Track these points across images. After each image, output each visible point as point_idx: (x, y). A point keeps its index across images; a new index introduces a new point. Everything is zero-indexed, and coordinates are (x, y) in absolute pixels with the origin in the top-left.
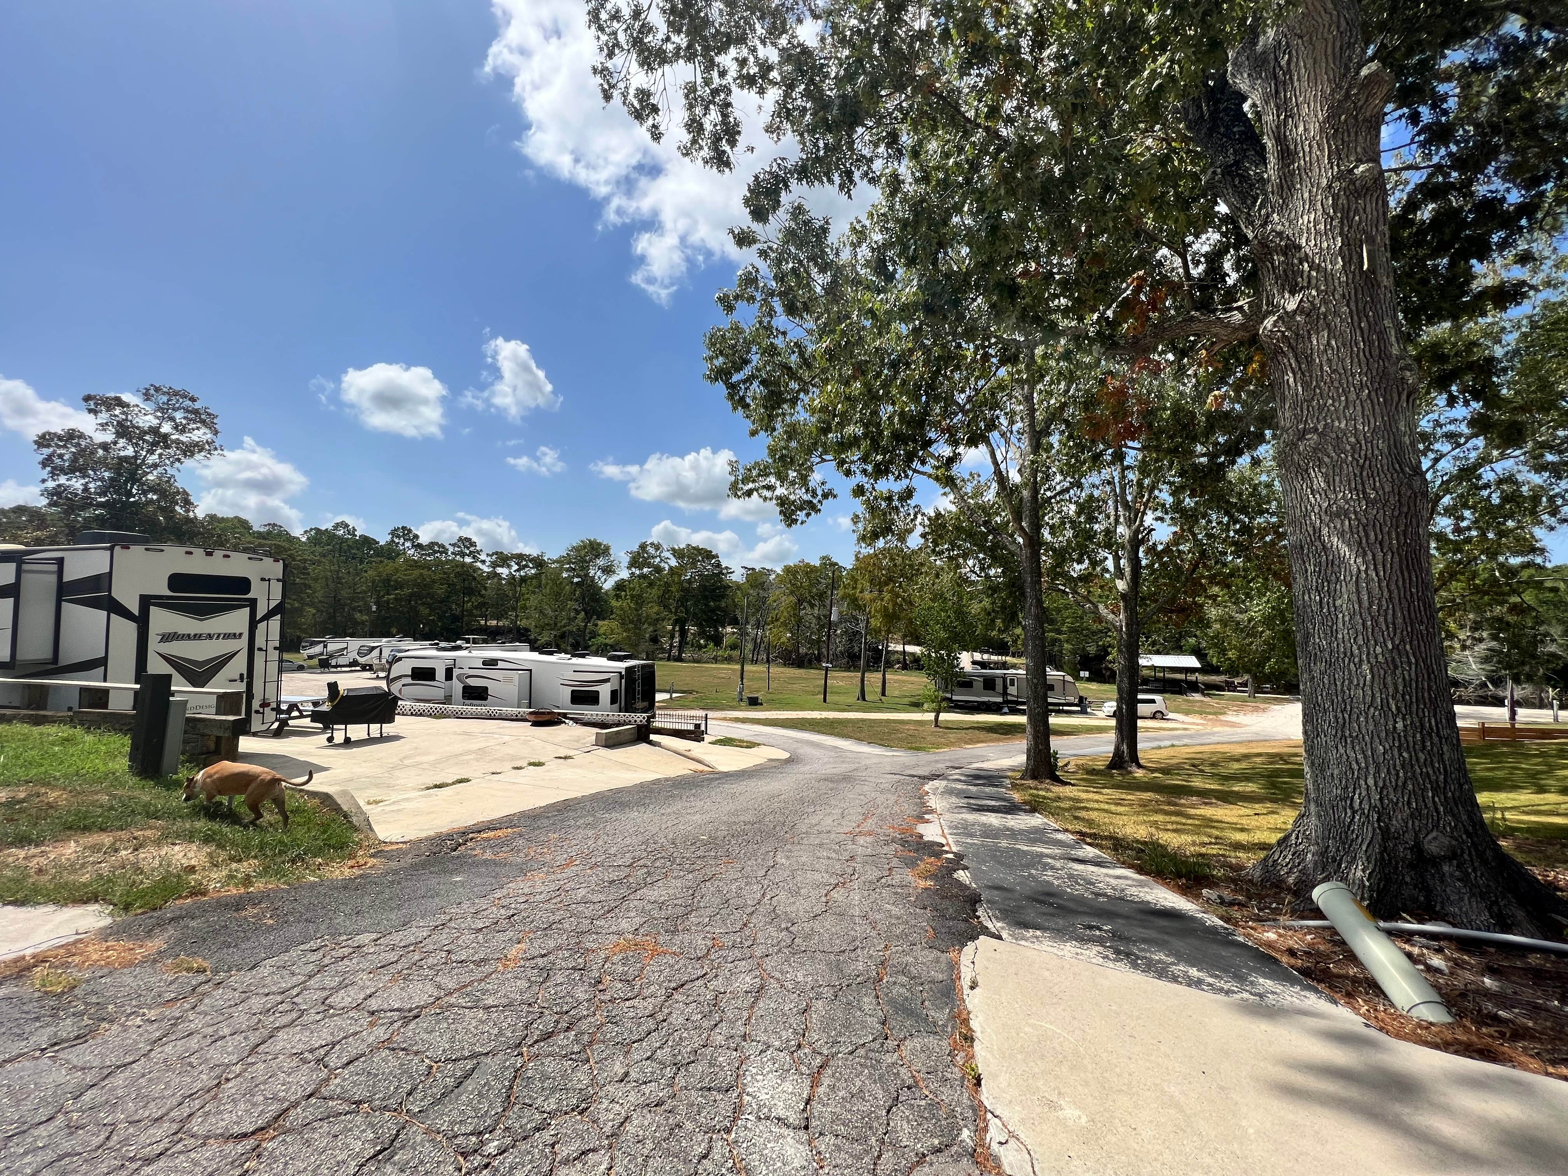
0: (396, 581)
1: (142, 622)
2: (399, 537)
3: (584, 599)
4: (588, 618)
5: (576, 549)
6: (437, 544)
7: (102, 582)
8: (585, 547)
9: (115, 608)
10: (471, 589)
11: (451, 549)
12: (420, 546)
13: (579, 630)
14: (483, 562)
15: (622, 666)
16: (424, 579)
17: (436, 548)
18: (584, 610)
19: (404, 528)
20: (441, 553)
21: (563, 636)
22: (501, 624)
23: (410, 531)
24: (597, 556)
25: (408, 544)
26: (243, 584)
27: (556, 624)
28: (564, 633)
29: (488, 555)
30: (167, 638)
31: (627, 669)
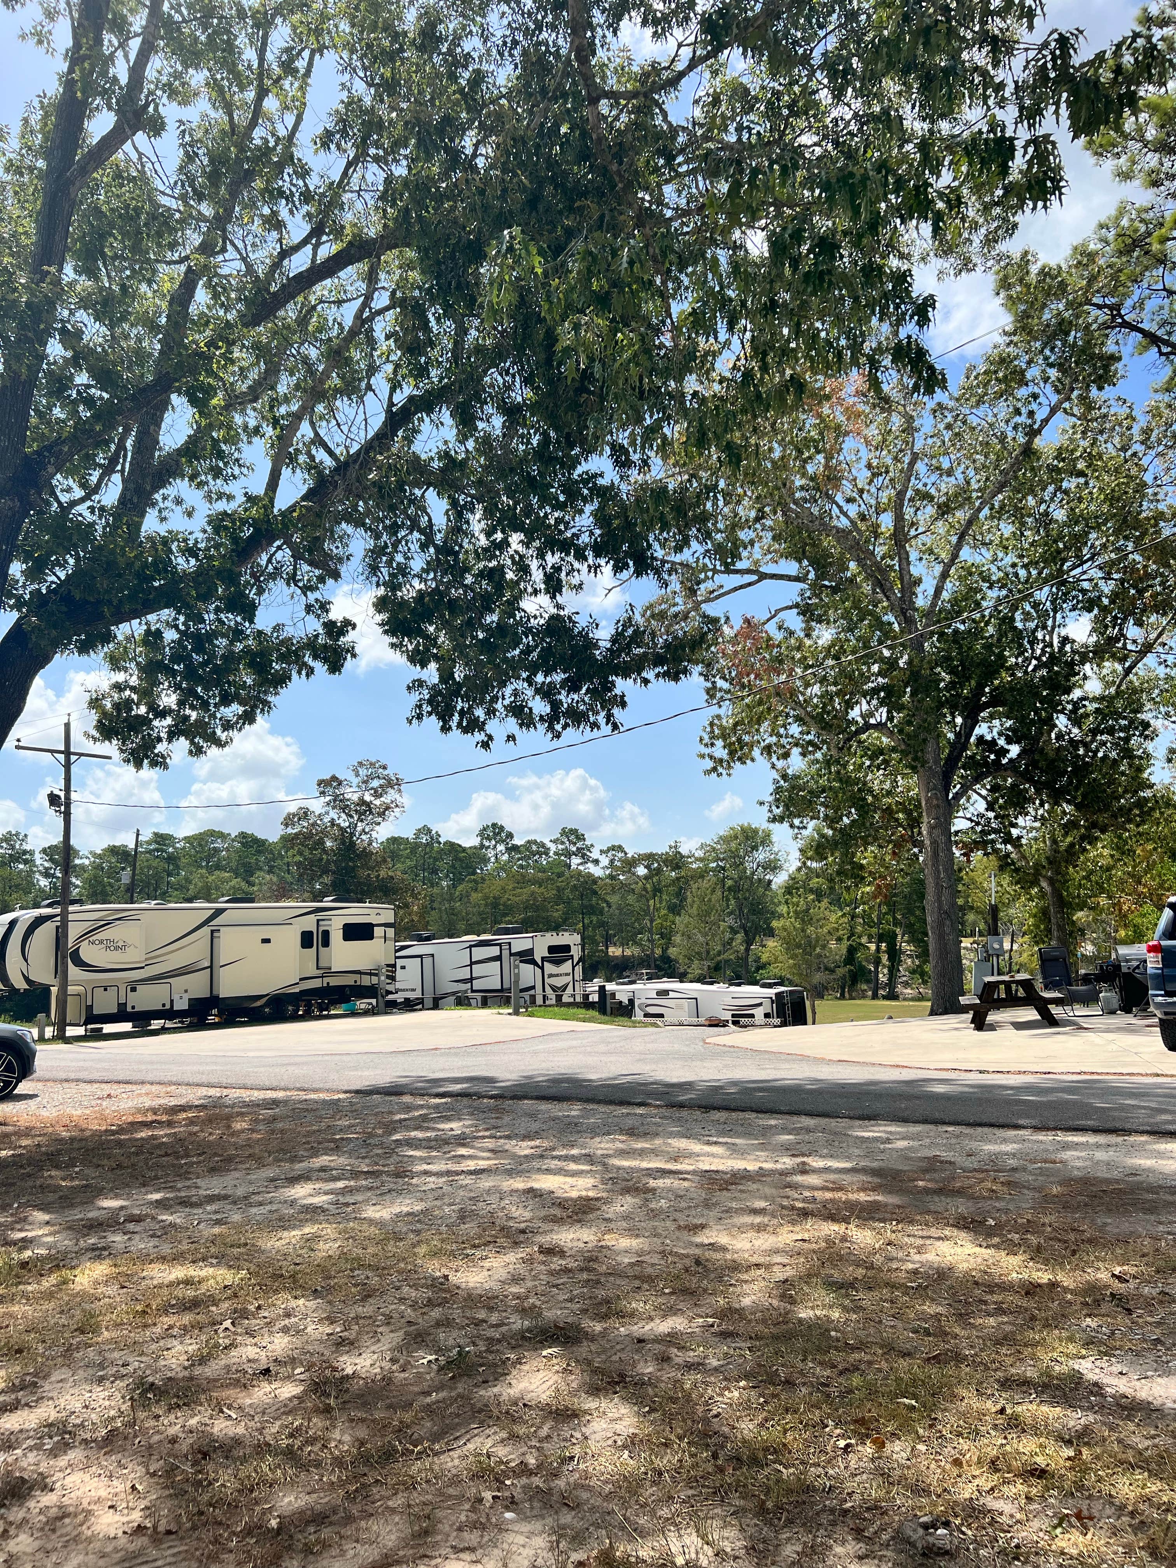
0: (504, 905)
1: (542, 968)
2: (489, 839)
3: (741, 910)
4: (749, 942)
5: (724, 839)
6: (535, 842)
7: (530, 952)
8: (736, 838)
9: (533, 962)
10: (592, 906)
11: (553, 847)
12: (515, 848)
13: (738, 958)
14: (596, 862)
15: (772, 992)
16: (535, 899)
17: (534, 848)
18: (743, 927)
19: (494, 825)
20: (540, 854)
21: (717, 968)
22: (628, 952)
23: (502, 828)
24: (755, 848)
25: (501, 847)
26: (567, 948)
27: (708, 952)
28: (719, 963)
29: (602, 852)
30: (550, 976)
31: (777, 994)
